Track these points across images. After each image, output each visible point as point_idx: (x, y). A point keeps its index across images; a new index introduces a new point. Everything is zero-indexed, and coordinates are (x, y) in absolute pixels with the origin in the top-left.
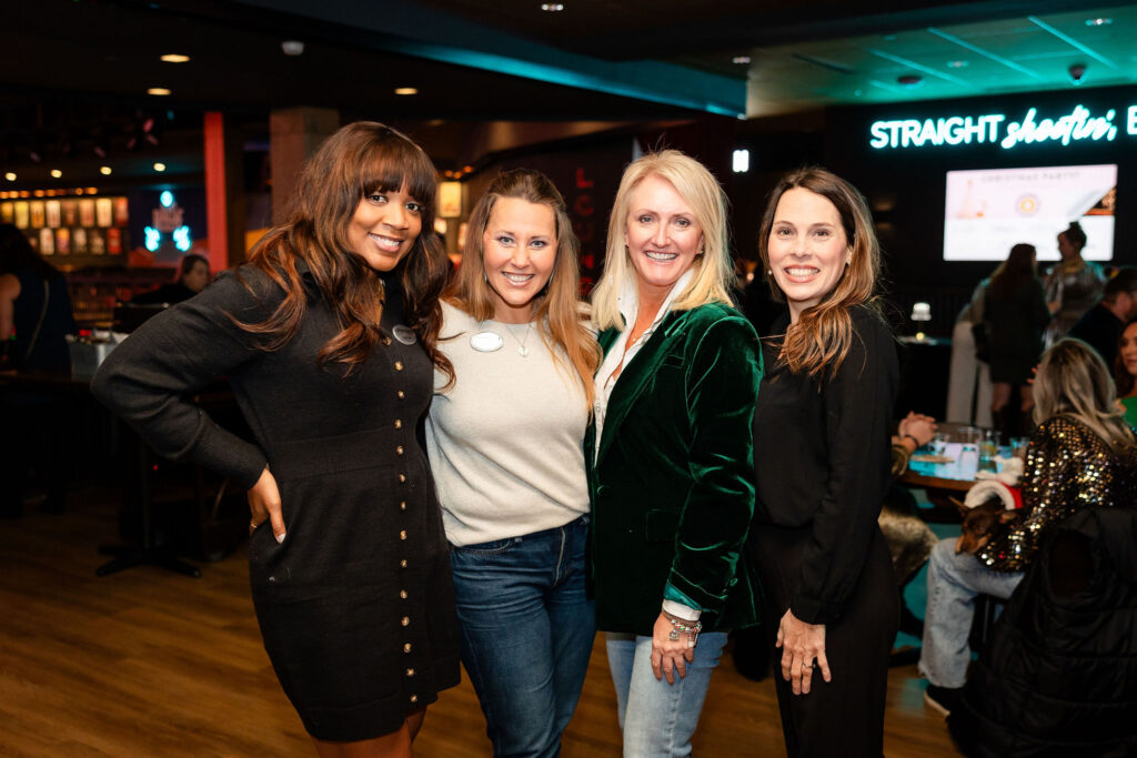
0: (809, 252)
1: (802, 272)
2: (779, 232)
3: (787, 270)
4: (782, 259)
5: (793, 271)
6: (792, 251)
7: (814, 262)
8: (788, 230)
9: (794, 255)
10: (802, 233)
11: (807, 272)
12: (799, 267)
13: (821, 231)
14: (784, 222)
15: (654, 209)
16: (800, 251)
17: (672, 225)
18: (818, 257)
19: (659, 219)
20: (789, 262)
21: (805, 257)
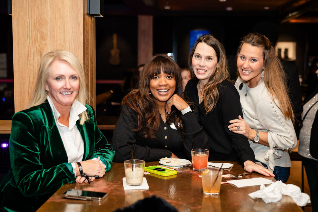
0: (204, 65)
1: (202, 71)
2: (196, 56)
3: (197, 69)
4: (196, 66)
5: (199, 70)
6: (199, 64)
7: (206, 68)
8: (199, 56)
9: (200, 65)
10: (203, 58)
11: (203, 71)
12: (201, 69)
13: (209, 58)
14: (198, 54)
15: (62, 74)
16: (202, 64)
17: (70, 80)
18: (207, 67)
19: (65, 78)
20: (198, 67)
21: (203, 66)
